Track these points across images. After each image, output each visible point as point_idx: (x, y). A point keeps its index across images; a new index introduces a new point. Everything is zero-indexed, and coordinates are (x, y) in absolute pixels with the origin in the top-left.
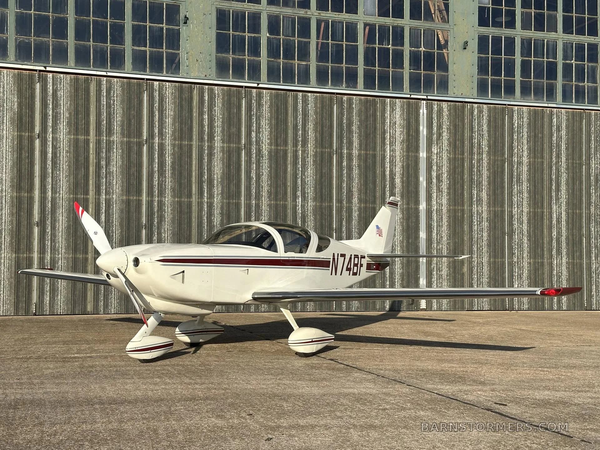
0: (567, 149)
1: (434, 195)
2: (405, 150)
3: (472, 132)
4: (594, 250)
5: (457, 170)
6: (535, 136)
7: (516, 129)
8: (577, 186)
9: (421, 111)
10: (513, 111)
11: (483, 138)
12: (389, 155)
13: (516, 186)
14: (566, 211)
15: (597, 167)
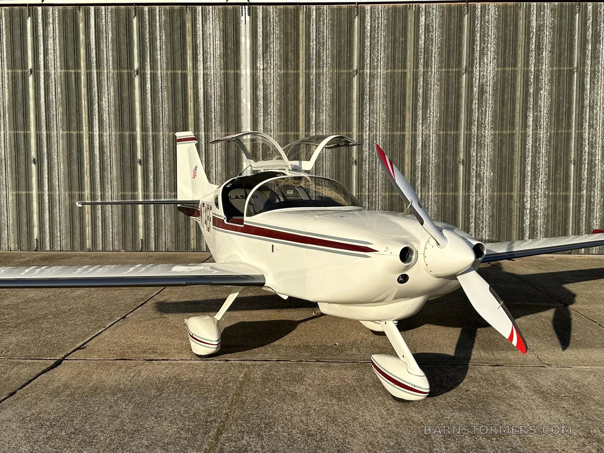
0: (440, 54)
1: (261, 119)
2: (222, 67)
3: (309, 42)
4: (475, 179)
5: (290, 88)
6: (394, 41)
7: (369, 34)
8: (452, 102)
9: (243, 18)
10: (364, 11)
11: (323, 47)
12: (202, 73)
13: (368, 105)
14: (436, 133)
15: (483, 75)
